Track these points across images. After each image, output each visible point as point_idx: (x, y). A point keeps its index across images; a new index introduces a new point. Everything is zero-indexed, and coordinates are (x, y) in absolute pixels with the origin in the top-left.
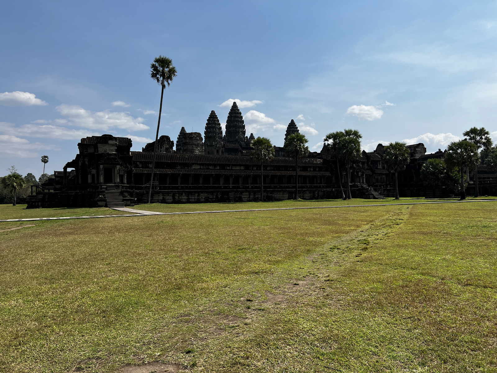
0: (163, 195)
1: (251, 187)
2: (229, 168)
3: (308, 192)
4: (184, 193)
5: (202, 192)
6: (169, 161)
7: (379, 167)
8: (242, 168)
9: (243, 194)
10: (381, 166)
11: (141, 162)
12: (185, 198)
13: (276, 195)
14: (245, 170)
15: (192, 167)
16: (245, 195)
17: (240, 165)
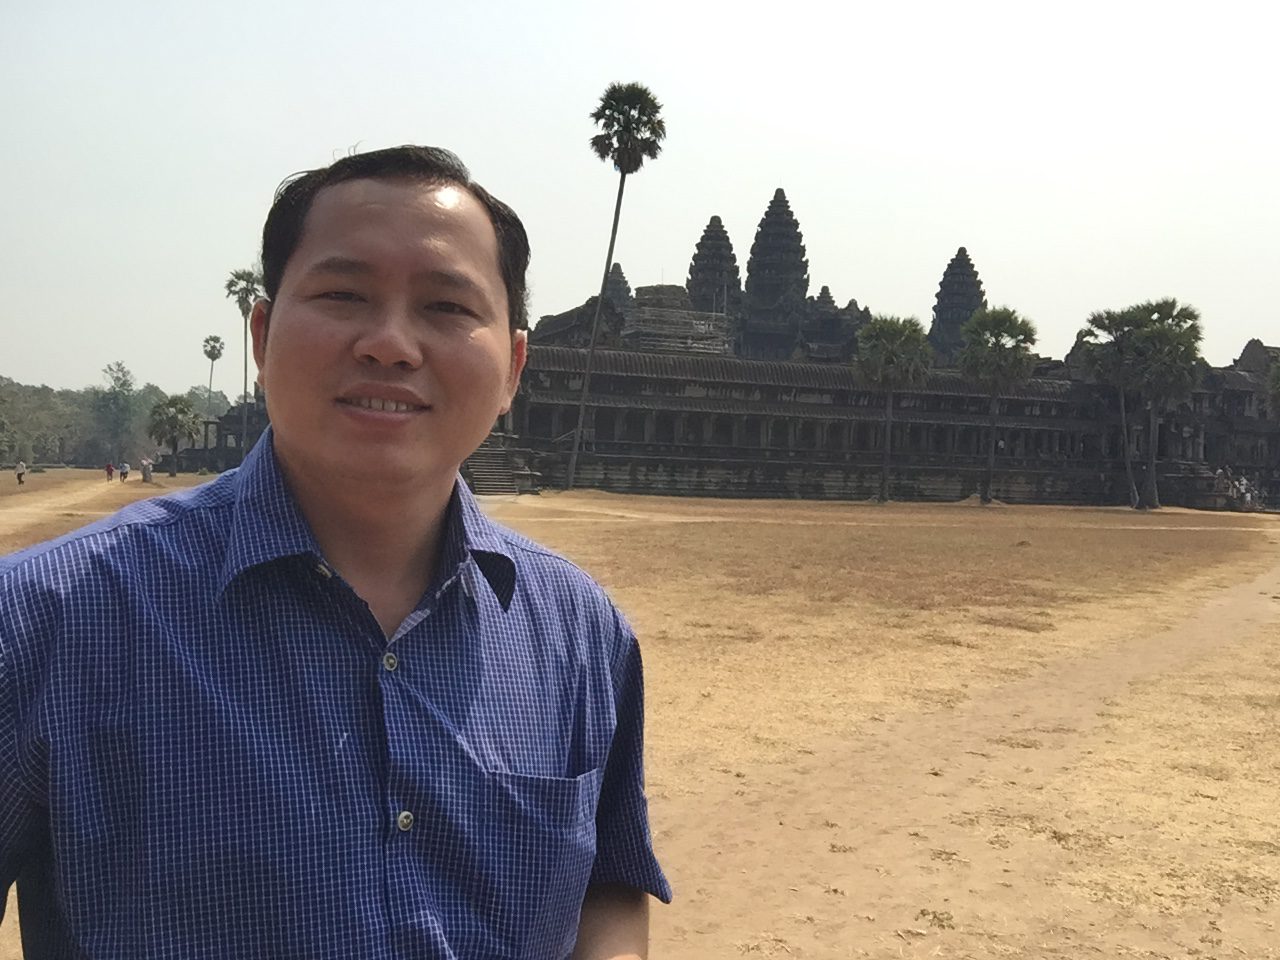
0: (605, 469)
1: (850, 458)
4: (660, 465)
5: (711, 465)
6: (622, 372)
7: (1247, 413)
8: (827, 399)
9: (826, 475)
10: (1253, 408)
11: (549, 374)
12: (662, 478)
13: (924, 485)
14: (835, 405)
15: (684, 393)
16: (833, 480)
17: (822, 392)
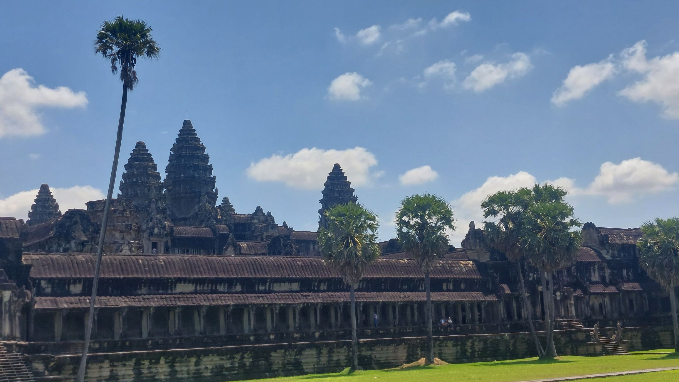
1: (320, 336)
2: (263, 288)
3: (450, 344)
6: (119, 274)
8: (295, 286)
11: (50, 281)
13: (378, 353)
14: (301, 291)
15: (175, 289)
16: (308, 358)
17: (290, 281)
